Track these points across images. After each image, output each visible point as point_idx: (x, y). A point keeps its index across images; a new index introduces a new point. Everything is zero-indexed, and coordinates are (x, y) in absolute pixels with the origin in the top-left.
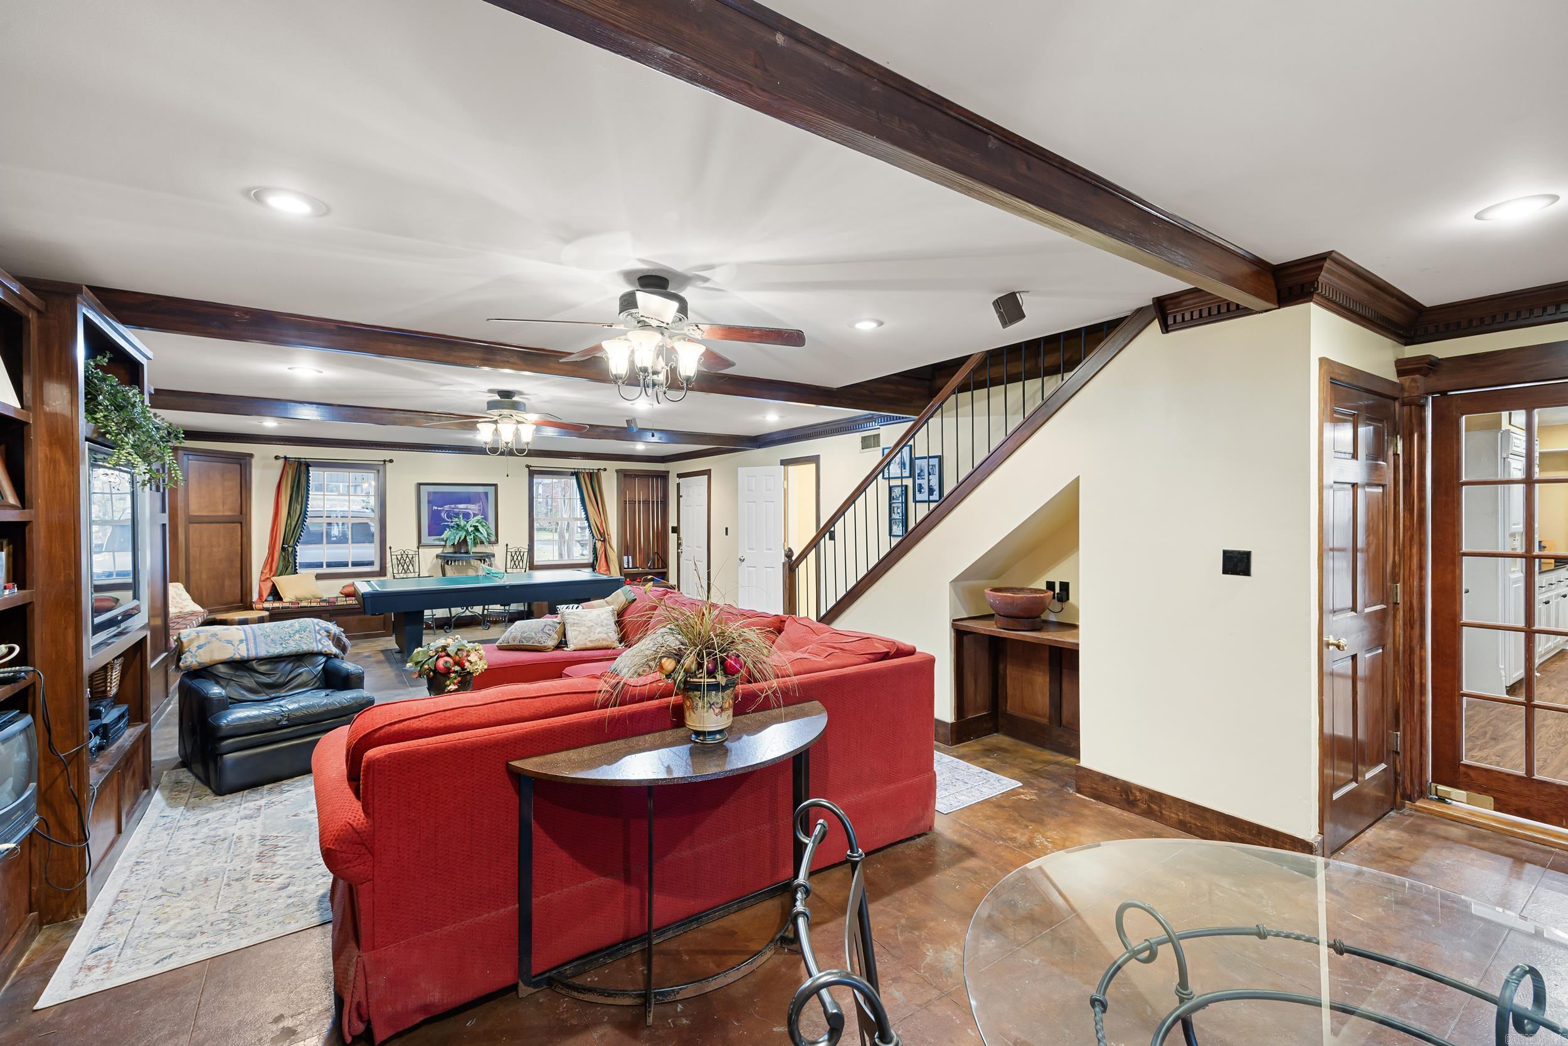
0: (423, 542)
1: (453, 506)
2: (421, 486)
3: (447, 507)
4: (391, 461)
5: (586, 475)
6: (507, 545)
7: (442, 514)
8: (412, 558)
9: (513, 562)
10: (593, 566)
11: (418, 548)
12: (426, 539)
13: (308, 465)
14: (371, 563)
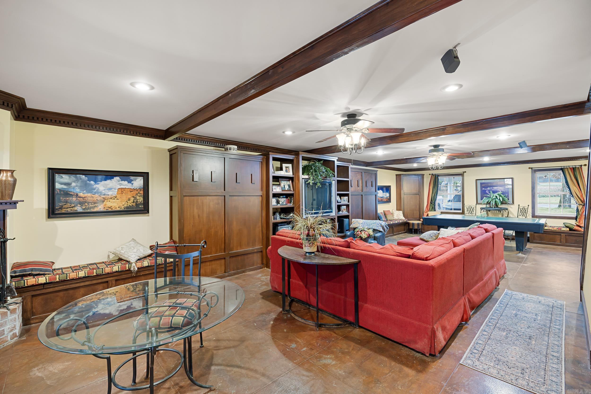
0: (478, 202)
1: (491, 188)
2: (477, 181)
3: (489, 188)
4: (465, 172)
5: (569, 170)
6: (519, 205)
7: (487, 192)
8: (473, 208)
9: (521, 213)
10: (576, 218)
11: (476, 205)
12: (479, 201)
13: (438, 176)
14: (460, 210)
